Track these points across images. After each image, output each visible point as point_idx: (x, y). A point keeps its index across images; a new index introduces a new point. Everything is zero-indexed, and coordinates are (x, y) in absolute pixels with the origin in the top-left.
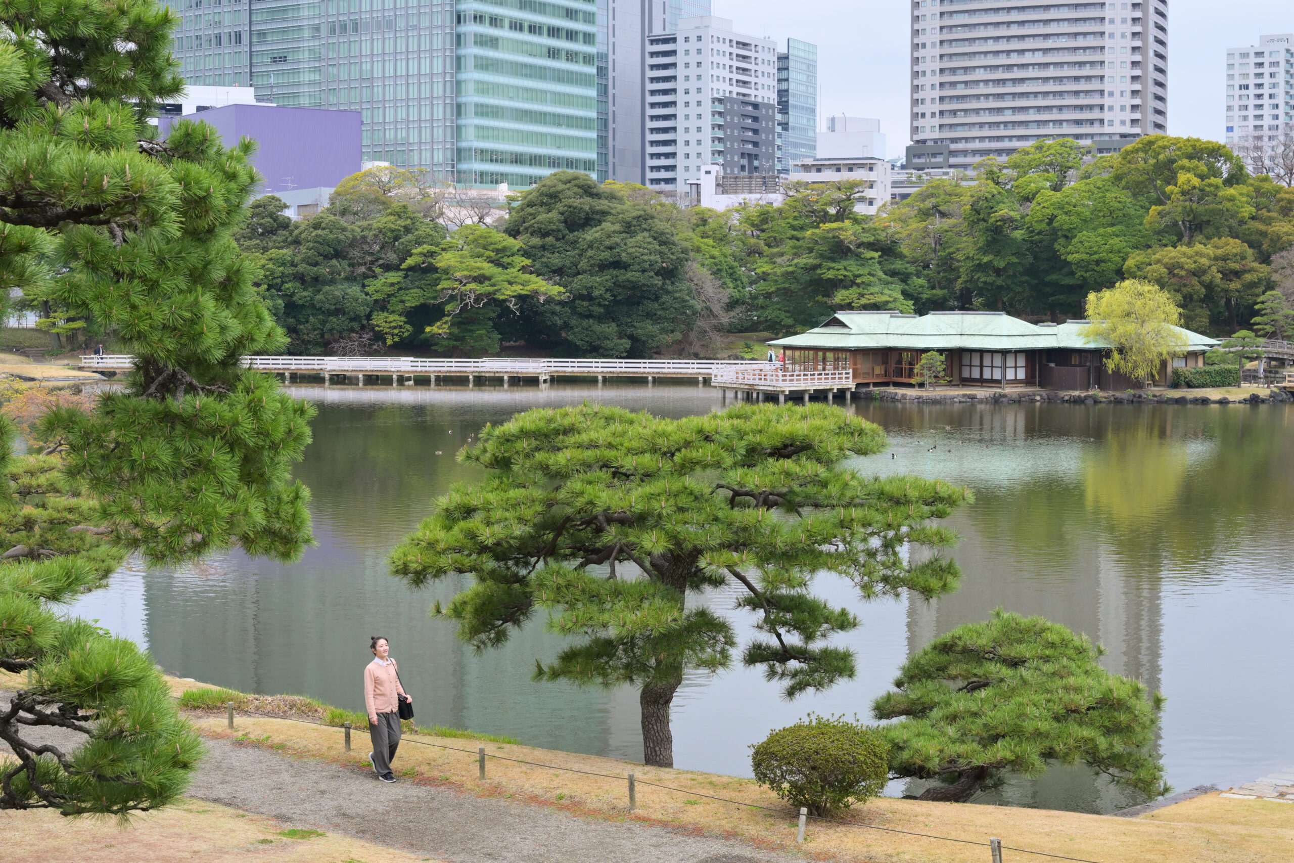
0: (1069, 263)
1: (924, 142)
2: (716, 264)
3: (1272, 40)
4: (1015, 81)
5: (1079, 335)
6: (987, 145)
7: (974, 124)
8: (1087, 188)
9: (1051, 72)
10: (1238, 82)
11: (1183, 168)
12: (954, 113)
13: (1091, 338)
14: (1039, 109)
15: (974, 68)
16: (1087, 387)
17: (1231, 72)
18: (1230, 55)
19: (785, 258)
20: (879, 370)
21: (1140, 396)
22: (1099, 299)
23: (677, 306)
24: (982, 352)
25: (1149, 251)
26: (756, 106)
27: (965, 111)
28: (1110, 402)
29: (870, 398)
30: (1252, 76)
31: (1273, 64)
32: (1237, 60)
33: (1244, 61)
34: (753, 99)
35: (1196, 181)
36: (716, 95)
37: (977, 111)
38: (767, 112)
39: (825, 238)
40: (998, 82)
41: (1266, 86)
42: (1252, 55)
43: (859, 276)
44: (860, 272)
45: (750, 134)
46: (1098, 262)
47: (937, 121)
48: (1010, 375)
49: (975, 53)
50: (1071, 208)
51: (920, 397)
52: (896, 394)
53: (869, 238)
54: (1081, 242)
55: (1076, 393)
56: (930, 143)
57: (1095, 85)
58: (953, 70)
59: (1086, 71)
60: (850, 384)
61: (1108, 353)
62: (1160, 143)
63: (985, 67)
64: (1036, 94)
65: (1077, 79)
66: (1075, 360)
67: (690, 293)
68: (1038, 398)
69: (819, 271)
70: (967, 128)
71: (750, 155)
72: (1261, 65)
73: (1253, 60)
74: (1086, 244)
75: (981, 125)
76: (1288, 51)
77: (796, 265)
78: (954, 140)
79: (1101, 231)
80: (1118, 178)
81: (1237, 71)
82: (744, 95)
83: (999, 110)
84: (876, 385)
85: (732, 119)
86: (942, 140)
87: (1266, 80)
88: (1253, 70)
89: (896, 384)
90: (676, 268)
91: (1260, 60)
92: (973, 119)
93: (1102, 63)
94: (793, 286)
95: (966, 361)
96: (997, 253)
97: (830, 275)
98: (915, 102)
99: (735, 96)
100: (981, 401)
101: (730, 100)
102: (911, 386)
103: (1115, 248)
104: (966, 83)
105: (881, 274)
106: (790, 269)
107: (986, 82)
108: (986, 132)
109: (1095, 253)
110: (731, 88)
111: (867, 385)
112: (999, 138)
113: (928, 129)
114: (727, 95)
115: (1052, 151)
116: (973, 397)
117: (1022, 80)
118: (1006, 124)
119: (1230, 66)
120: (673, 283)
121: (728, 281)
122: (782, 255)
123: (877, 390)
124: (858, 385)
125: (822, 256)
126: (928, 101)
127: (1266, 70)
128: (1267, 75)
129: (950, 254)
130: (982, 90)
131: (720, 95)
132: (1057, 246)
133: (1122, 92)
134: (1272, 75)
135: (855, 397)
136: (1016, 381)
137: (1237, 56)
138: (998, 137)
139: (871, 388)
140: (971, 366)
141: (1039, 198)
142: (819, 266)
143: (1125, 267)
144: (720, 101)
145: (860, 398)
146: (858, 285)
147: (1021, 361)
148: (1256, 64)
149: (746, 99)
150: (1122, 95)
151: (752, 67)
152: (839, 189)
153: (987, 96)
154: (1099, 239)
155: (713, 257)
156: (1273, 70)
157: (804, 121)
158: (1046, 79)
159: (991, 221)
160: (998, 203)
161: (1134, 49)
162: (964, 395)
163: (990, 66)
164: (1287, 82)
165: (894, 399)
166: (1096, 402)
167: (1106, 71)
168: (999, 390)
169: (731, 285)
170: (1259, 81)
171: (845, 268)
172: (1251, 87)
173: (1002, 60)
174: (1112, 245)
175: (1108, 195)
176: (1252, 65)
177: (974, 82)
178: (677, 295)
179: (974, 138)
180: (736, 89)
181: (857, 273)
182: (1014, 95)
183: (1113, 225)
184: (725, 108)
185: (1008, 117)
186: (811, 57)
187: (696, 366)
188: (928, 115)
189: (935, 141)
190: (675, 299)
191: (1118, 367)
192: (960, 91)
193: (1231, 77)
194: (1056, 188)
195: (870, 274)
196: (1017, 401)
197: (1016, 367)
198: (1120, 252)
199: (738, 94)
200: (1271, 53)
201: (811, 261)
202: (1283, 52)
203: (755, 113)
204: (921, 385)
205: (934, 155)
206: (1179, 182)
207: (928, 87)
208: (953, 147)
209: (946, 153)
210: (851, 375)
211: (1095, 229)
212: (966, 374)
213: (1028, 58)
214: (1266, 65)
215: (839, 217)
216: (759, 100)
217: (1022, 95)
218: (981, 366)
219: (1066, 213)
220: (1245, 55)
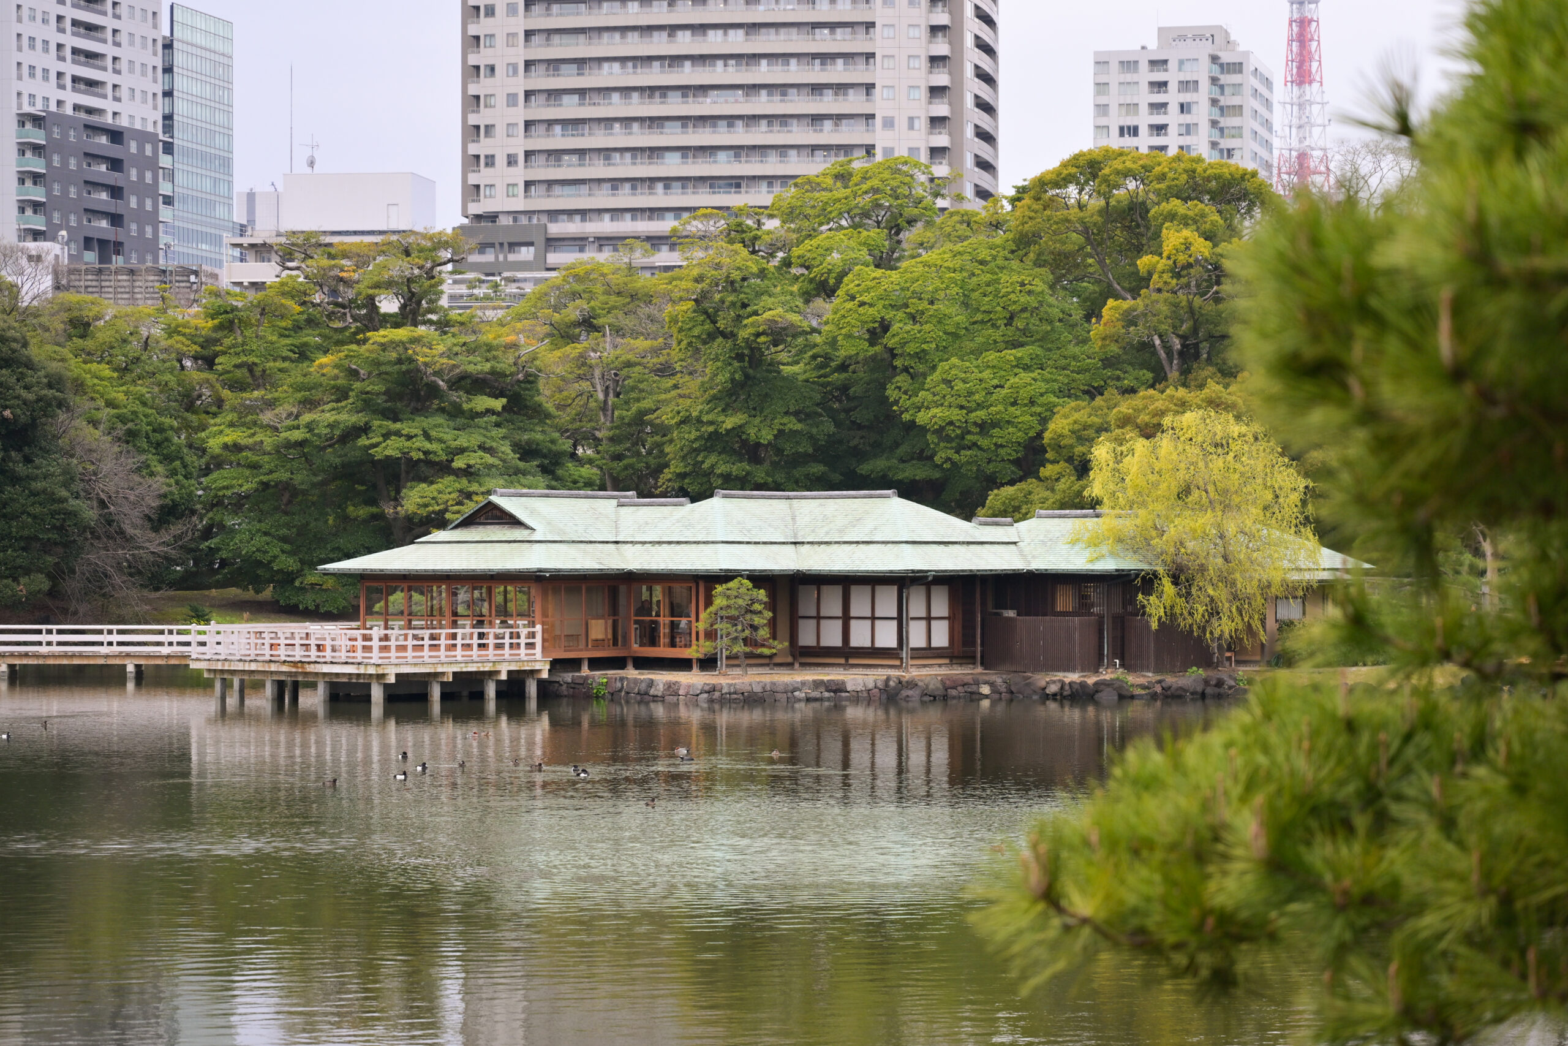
0: (923, 430)
1: (493, 217)
2: (122, 419)
3: (1183, 38)
4: (686, 90)
5: (1073, 542)
6: (626, 226)
7: (600, 181)
8: (957, 263)
9: (764, 73)
10: (1116, 120)
11: (1172, 216)
12: (555, 155)
13: (1104, 549)
14: (738, 150)
15: (600, 60)
16: (1096, 663)
17: (1103, 100)
18: (1101, 63)
19: (282, 410)
20: (599, 629)
21: (1220, 683)
22: (1119, 458)
23: (37, 510)
24: (847, 582)
25: (1099, 401)
26: (116, 136)
27: (581, 152)
28: (1154, 697)
29: (583, 695)
30: (1144, 108)
31: (1187, 86)
32: (1114, 76)
33: (1129, 77)
34: (109, 119)
35: (1202, 248)
36: (27, 109)
37: (606, 153)
38: (141, 148)
39: (377, 363)
40: (650, 91)
41: (1173, 130)
42: (1144, 66)
43: (462, 451)
44: (463, 441)
45: (104, 196)
46: (984, 427)
47: (519, 174)
48: (917, 637)
49: (601, 30)
50: (924, 305)
51: (713, 689)
52: (651, 683)
53: (478, 366)
54: (948, 382)
55: (1073, 677)
56: (505, 221)
57: (854, 103)
58: (554, 64)
59: (837, 73)
60: (538, 661)
61: (1148, 582)
62: (1117, 165)
63: (623, 60)
64: (731, 120)
65: (817, 89)
66: (1064, 600)
67: (69, 479)
68: (985, 690)
69: (363, 441)
70: (584, 189)
71: (103, 243)
72: (1162, 85)
73: (1144, 76)
74: (959, 386)
75: (615, 183)
76: (1214, 59)
77: (310, 427)
78: (554, 214)
79: (991, 356)
80: (1024, 242)
81: (1113, 99)
82: (90, 111)
83: (655, 152)
84: (596, 664)
85: (65, 163)
86: (530, 213)
87: (1172, 118)
88: (1146, 97)
89: (643, 663)
90: (33, 424)
91: (1159, 76)
92: (597, 169)
93: (870, 56)
94: (298, 478)
95: (807, 607)
96: (754, 411)
97: (391, 448)
98: (473, 132)
99: (69, 110)
100: (856, 698)
101: (59, 119)
102: (684, 664)
103: (1024, 394)
104: (582, 92)
105: (506, 448)
106: (297, 435)
107: (626, 91)
108: (625, 199)
109: (980, 406)
110: (61, 95)
111: (575, 664)
112: (654, 212)
113: (500, 190)
114: (53, 108)
115: (875, 182)
116: (837, 688)
117: (704, 89)
118: (668, 182)
119: (1101, 87)
120: (28, 460)
121: (153, 460)
122: (271, 404)
123: (600, 676)
124: (557, 665)
125: (367, 404)
126: (500, 130)
127: (1173, 97)
128: (1173, 108)
129: (642, 413)
130: (616, 107)
131: (37, 109)
132: (891, 393)
133: (911, 120)
134: (1183, 108)
135: (548, 693)
136: (928, 653)
137: (1114, 66)
138: (652, 210)
139: (585, 671)
140: (818, 618)
141: (849, 284)
142: (365, 429)
143: (1047, 435)
144: (37, 120)
145: (558, 696)
146: (459, 473)
147: (941, 606)
148: (1152, 84)
149: (94, 119)
150: (911, 127)
151: (107, 49)
152: (407, 253)
153: (627, 121)
154: (987, 374)
155: (110, 404)
156: (1186, 97)
157: (207, 185)
158: (752, 89)
159: (744, 334)
160: (759, 294)
161: (934, 30)
162: (817, 684)
163: (634, 58)
164: (1214, 123)
165: (645, 697)
166: (1124, 697)
167: (878, 74)
168: (894, 673)
169: (160, 469)
170: (1158, 120)
171: (427, 436)
172: (1143, 130)
173: (659, 45)
174: (1015, 388)
175: (1004, 277)
176: (1144, 87)
177: (599, 90)
178: (38, 485)
179: (600, 211)
180: (72, 98)
181: (454, 444)
182: (685, 120)
183: (1015, 345)
184: (49, 137)
185: (673, 166)
186: (220, 47)
187: (115, 638)
188: (501, 161)
189: (515, 214)
190: (34, 494)
191: (1171, 615)
192: (570, 108)
193: (1102, 109)
194: (884, 261)
195: (482, 447)
196: (939, 697)
197: (929, 619)
198: (1032, 402)
199: (77, 108)
200: (1181, 63)
201: (344, 417)
202: (1205, 62)
203: (115, 151)
204: (708, 663)
205: (513, 246)
206: (1167, 249)
207: (500, 100)
208: (556, 229)
209: (540, 241)
210: (538, 640)
211: (977, 353)
212: (807, 639)
213: (714, 43)
214: (1173, 86)
215: (410, 314)
216: (124, 122)
217: (702, 120)
218: (846, 619)
219: (913, 318)
220: (1129, 65)
